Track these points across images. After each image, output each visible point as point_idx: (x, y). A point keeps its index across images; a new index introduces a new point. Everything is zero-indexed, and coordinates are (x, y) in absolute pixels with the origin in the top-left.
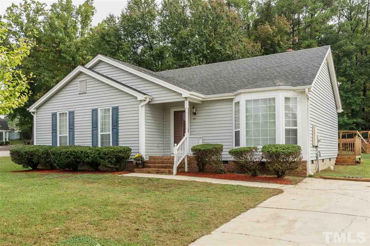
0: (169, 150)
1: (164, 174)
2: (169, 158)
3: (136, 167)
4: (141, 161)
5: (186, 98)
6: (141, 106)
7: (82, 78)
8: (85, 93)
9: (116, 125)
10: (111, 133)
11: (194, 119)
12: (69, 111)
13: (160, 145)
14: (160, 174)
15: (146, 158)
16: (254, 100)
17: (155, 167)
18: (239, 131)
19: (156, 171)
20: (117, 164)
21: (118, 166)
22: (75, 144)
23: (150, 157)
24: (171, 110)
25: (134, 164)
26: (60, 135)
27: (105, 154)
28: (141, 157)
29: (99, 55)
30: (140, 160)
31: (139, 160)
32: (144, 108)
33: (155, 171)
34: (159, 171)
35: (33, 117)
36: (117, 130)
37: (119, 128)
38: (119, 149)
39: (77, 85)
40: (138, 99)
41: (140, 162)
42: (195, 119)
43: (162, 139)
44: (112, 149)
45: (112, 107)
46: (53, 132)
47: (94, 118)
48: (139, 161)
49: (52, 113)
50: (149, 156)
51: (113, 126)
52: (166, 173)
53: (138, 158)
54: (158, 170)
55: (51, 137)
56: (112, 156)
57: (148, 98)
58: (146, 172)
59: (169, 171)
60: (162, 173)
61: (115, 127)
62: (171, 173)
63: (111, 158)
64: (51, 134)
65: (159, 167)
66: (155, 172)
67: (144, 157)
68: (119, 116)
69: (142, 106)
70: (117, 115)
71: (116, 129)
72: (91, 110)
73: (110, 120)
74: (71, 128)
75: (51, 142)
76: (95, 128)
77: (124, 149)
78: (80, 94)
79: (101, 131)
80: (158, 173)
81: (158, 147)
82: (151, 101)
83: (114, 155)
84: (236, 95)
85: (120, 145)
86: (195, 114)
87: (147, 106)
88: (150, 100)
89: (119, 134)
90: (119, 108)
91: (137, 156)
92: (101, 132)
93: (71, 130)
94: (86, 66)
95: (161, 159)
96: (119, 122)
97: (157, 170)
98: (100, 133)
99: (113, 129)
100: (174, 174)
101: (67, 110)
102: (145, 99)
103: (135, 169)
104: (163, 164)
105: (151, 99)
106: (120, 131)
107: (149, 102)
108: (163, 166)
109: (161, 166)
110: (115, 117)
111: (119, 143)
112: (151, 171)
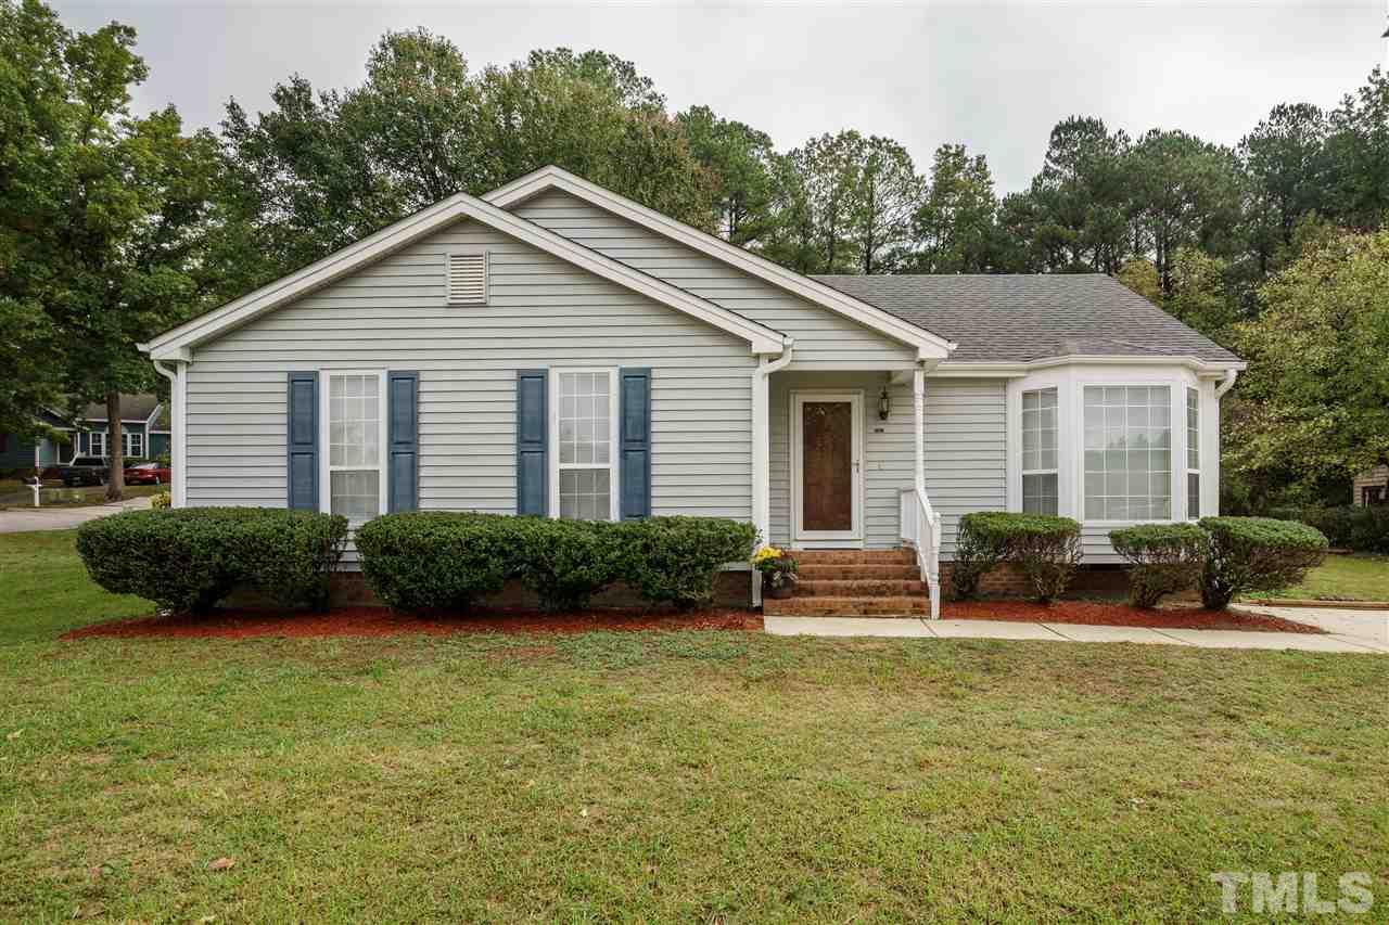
1: (894, 616)
6: (758, 377)
7: (463, 244)
8: (484, 305)
9: (638, 437)
10: (614, 465)
11: (877, 431)
12: (390, 372)
16: (1109, 389)
18: (1055, 476)
19: (863, 607)
22: (424, 505)
24: (792, 396)
26: (335, 468)
29: (553, 169)
34: (875, 607)
35: (170, 382)
37: (654, 449)
39: (440, 268)
40: (757, 349)
42: (882, 430)
45: (621, 370)
46: (293, 454)
47: (531, 405)
49: (290, 374)
52: (903, 612)
54: (871, 604)
55: (284, 472)
58: (815, 611)
60: (884, 612)
61: (637, 446)
62: (923, 612)
64: (284, 462)
65: (864, 591)
68: (655, 406)
69: (762, 378)
70: (647, 400)
72: (515, 373)
73: (608, 416)
74: (401, 439)
75: (285, 494)
76: (537, 445)
78: (451, 306)
79: (565, 458)
80: (867, 612)
85: (657, 513)
86: (883, 415)
89: (654, 470)
90: (655, 374)
92: (562, 461)
93: (401, 448)
94: (494, 196)
96: (654, 427)
97: (865, 604)
98: (555, 466)
99: (625, 452)
100: (933, 614)
101: (381, 365)
103: (767, 603)
106: (656, 460)
108: (866, 585)
109: (859, 587)
110: (635, 406)
111: (654, 503)
112: (838, 607)
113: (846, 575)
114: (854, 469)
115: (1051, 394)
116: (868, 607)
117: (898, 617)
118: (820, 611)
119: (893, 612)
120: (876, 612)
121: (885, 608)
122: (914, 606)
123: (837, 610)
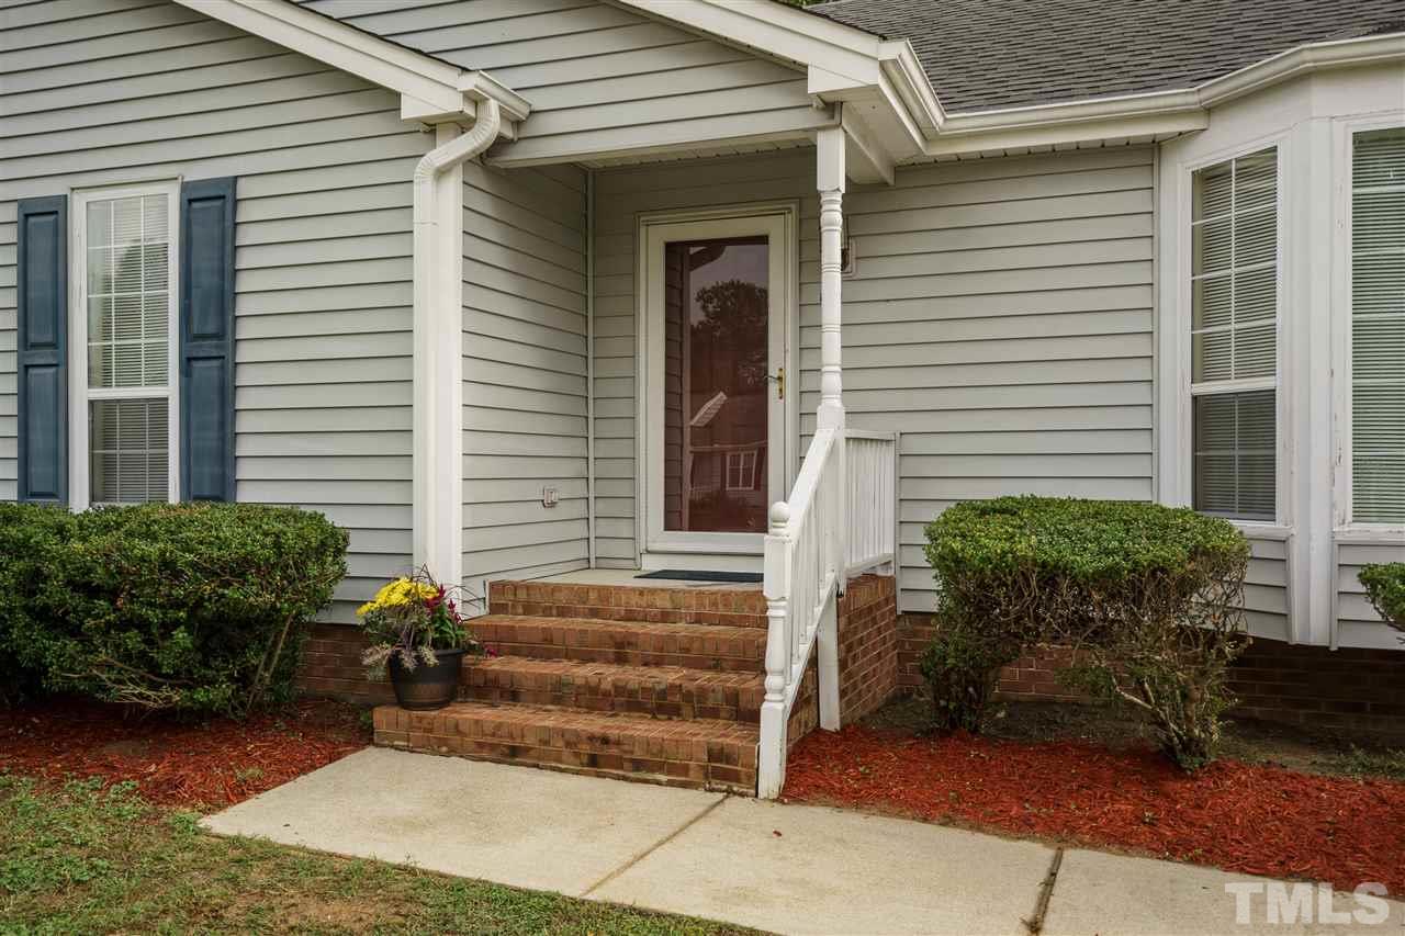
0: (624, 529)
1: (663, 778)
2: (668, 605)
3: (391, 695)
4: (435, 644)
5: (832, 107)
6: (430, 173)
9: (211, 328)
10: (171, 390)
13: (564, 490)
14: (619, 778)
15: (468, 606)
17: (558, 694)
18: (1269, 396)
19: (585, 748)
20: (210, 673)
21: (218, 693)
23: (497, 588)
24: (643, 230)
25: (370, 676)
27: (92, 591)
28: (436, 605)
30: (431, 635)
31: (417, 639)
32: (453, 187)
33: (568, 744)
34: (614, 751)
36: (222, 368)
37: (245, 353)
38: (224, 544)
40: (409, 110)
41: (430, 656)
43: (575, 448)
44: (155, 538)
45: (185, 187)
47: (37, 272)
48: (415, 646)
50: (492, 585)
51: (187, 334)
52: (685, 770)
53: (408, 622)
54: (604, 741)
56: (151, 605)
57: (493, 105)
58: (481, 745)
59: (717, 754)
60: (638, 765)
61: (208, 348)
62: (733, 777)
63: (143, 625)
65: (593, 699)
66: (566, 753)
67: (455, 596)
68: (245, 259)
69: (442, 173)
70: (227, 247)
71: (215, 363)
72: (14, 208)
73: (165, 286)
76: (47, 351)
77: (277, 545)
79: (98, 376)
81: (553, 505)
82: (511, 142)
83: (178, 604)
84: (1209, 111)
85: (247, 495)
87: (479, 179)
88: (509, 133)
89: (244, 400)
90: (245, 189)
91: (395, 595)
92: (90, 384)
95: (594, 613)
96: (244, 306)
98: (82, 394)
99: (187, 363)
100: (762, 785)
102: (470, 111)
103: (383, 717)
104: (621, 659)
105: (518, 124)
106: (245, 377)
107: (501, 143)
108: (633, 685)
109: (619, 689)
110: (205, 261)
111: (244, 471)
112: (530, 741)
113: (621, 652)
114: (773, 389)
115: (1261, 166)
116: (599, 750)
117: (670, 784)
118: (493, 747)
119: (660, 767)
120: (617, 763)
121: (639, 755)
122: (711, 757)
123: (527, 750)
